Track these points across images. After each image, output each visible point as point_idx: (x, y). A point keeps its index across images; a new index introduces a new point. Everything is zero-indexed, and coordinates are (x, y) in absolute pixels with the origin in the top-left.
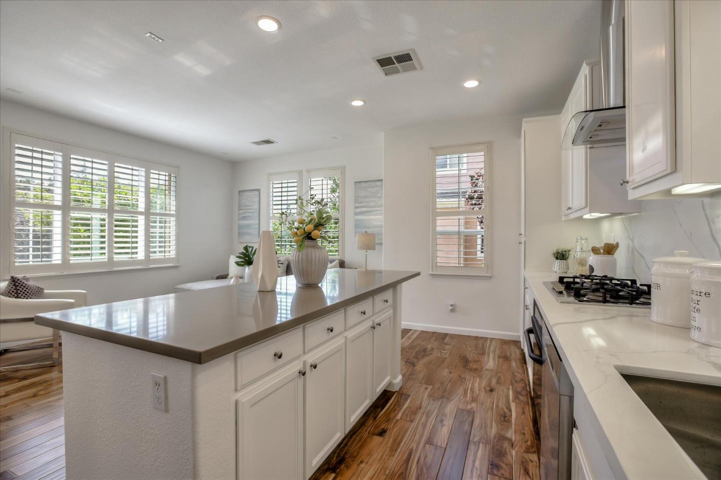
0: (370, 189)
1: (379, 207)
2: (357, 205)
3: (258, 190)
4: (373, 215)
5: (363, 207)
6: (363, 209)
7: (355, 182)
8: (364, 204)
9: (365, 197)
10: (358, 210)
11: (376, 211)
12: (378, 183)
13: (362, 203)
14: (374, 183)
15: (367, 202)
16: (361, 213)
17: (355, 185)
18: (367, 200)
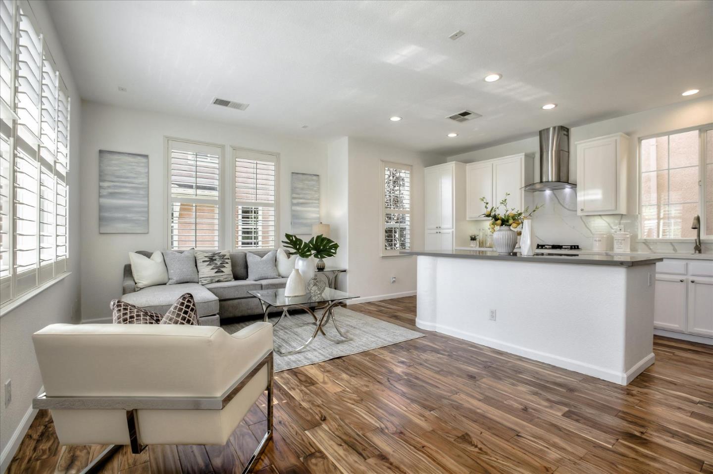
0: (307, 182)
1: (315, 200)
2: (295, 195)
3: (146, 156)
4: (310, 207)
5: (301, 198)
6: (301, 201)
7: (293, 173)
8: (301, 196)
9: (302, 189)
10: (295, 201)
11: (312, 203)
12: (314, 178)
13: (299, 194)
14: (310, 177)
15: (304, 194)
16: (298, 204)
17: (292, 176)
18: (304, 192)
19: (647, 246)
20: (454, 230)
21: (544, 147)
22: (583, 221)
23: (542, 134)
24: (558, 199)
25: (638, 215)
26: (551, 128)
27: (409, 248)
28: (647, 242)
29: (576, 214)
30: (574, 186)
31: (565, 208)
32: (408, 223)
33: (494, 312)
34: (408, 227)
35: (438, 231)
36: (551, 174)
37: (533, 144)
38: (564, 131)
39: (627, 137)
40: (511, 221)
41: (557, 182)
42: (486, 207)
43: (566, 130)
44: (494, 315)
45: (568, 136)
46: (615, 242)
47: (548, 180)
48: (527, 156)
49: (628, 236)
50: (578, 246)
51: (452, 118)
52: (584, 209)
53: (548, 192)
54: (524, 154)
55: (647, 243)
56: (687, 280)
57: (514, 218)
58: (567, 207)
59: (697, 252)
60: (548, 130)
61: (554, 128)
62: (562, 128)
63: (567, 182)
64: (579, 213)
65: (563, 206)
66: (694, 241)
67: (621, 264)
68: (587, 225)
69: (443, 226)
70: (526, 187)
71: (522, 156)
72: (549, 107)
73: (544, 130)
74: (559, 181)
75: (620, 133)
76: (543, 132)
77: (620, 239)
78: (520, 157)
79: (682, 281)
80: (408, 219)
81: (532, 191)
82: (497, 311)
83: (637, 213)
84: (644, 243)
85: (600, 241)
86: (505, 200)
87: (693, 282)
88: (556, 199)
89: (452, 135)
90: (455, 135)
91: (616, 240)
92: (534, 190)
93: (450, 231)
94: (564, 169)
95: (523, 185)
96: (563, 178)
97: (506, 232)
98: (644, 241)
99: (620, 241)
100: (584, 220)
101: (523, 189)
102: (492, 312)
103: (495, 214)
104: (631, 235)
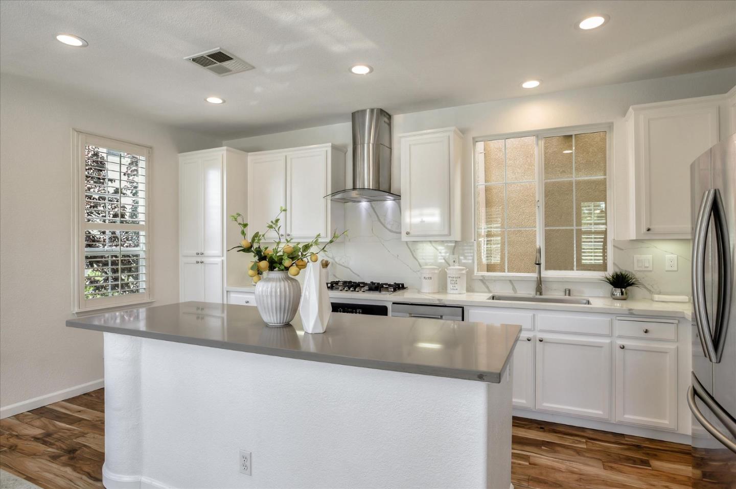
19: (484, 283)
20: (225, 258)
21: (359, 136)
22: (409, 248)
23: (356, 117)
24: (376, 214)
25: (474, 243)
26: (368, 110)
27: (144, 291)
28: (485, 279)
29: (401, 238)
30: (397, 197)
31: (387, 228)
32: (142, 247)
33: (248, 457)
34: (142, 255)
35: (199, 259)
36: (367, 179)
37: (342, 131)
38: (384, 116)
39: (460, 133)
40: (287, 262)
41: (375, 190)
42: (243, 233)
43: (388, 116)
44: (248, 464)
45: (390, 125)
46: (449, 280)
47: (364, 185)
48: (335, 148)
49: (464, 272)
50: (403, 285)
51: (197, 60)
52: (411, 232)
53: (364, 204)
54: (330, 144)
55: (485, 281)
56: (535, 337)
57: (293, 256)
58: (389, 227)
59: (538, 293)
60: (363, 112)
61: (372, 111)
62: (382, 112)
63: (389, 192)
64: (404, 238)
65: (384, 226)
66: (536, 279)
67: (481, 377)
68: (414, 253)
69: (207, 252)
70: (333, 194)
71: (327, 147)
72: (361, 70)
73: (358, 112)
74: (378, 189)
75: (453, 128)
76: (356, 114)
77: (454, 276)
78: (326, 149)
79: (529, 340)
80: (142, 240)
81: (344, 201)
82: (253, 455)
83: (473, 240)
84: (481, 280)
85: (431, 278)
86: (277, 221)
87: (541, 341)
88: (374, 214)
89: (214, 100)
90: (220, 101)
91: (450, 277)
92: (345, 201)
93: (219, 260)
94: (384, 173)
95: (329, 192)
96: (384, 186)
97: (278, 284)
98: (481, 278)
99: (454, 279)
100: (411, 248)
101: (329, 198)
102: (245, 458)
103: (259, 247)
104: (468, 270)
